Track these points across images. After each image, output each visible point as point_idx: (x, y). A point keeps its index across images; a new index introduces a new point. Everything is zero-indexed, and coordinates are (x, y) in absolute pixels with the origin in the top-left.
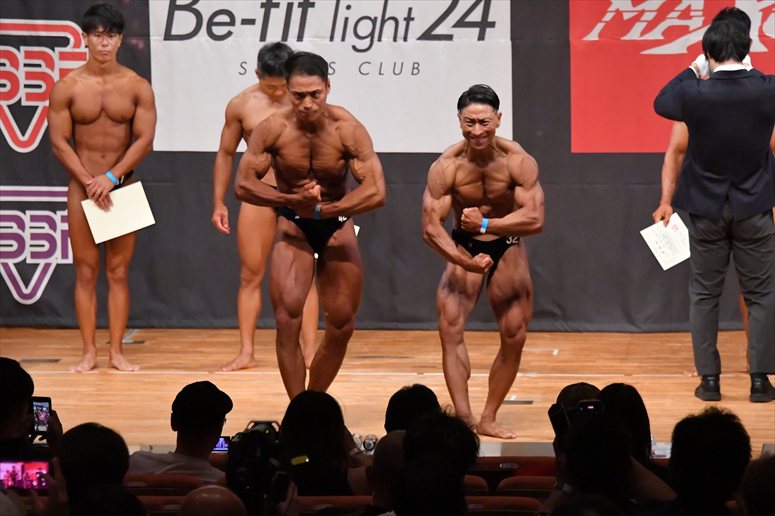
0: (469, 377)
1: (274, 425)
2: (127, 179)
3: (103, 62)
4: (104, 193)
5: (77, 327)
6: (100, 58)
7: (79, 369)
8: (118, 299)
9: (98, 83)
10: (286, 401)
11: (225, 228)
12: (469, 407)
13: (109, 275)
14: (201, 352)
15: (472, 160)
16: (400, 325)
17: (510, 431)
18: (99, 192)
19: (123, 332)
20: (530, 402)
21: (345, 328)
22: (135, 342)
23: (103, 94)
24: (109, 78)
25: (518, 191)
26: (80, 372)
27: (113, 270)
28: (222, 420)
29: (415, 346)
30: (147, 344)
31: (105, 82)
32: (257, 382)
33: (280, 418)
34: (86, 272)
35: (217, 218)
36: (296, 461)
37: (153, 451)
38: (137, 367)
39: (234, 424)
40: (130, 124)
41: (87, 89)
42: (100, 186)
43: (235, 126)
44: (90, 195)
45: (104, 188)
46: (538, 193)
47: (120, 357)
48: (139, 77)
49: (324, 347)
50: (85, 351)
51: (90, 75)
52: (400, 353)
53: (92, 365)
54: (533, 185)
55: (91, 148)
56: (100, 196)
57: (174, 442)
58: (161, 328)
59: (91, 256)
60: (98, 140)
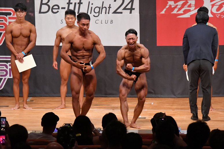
0: (128, 111)
1: (71, 125)
2: (28, 53)
3: (20, 20)
4: (21, 58)
5: (14, 97)
6: (19, 19)
7: (14, 109)
8: (26, 88)
9: (20, 26)
10: (75, 118)
11: (56, 68)
12: (128, 119)
13: (23, 81)
14: (50, 104)
15: (129, 50)
16: (107, 96)
17: (140, 126)
18: (20, 57)
19: (27, 98)
20: (145, 118)
21: (92, 96)
22: (31, 101)
23: (21, 29)
24: (23, 24)
25: (143, 59)
26: (15, 109)
27: (24, 80)
28: (56, 123)
29: (112, 102)
30: (34, 101)
31: (22, 26)
32: (66, 112)
33: (73, 123)
34: (16, 80)
35: (54, 65)
36: (77, 135)
37: (36, 132)
38: (31, 108)
39: (59, 124)
40: (29, 38)
41: (16, 27)
42: (20, 56)
43: (59, 38)
44: (17, 58)
45: (21, 57)
46: (149, 60)
47: (26, 105)
48: (31, 24)
49: (86, 102)
50: (16, 104)
51: (17, 23)
52: (107, 104)
53: (18, 107)
54: (147, 58)
55: (17, 45)
56: (20, 59)
57: (42, 130)
58: (38, 97)
59: (18, 76)
60: (20, 42)
